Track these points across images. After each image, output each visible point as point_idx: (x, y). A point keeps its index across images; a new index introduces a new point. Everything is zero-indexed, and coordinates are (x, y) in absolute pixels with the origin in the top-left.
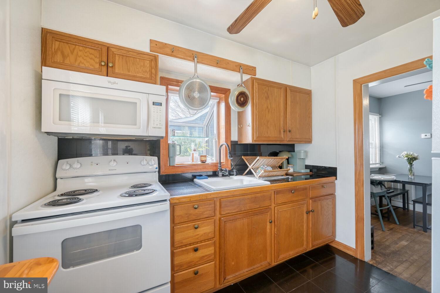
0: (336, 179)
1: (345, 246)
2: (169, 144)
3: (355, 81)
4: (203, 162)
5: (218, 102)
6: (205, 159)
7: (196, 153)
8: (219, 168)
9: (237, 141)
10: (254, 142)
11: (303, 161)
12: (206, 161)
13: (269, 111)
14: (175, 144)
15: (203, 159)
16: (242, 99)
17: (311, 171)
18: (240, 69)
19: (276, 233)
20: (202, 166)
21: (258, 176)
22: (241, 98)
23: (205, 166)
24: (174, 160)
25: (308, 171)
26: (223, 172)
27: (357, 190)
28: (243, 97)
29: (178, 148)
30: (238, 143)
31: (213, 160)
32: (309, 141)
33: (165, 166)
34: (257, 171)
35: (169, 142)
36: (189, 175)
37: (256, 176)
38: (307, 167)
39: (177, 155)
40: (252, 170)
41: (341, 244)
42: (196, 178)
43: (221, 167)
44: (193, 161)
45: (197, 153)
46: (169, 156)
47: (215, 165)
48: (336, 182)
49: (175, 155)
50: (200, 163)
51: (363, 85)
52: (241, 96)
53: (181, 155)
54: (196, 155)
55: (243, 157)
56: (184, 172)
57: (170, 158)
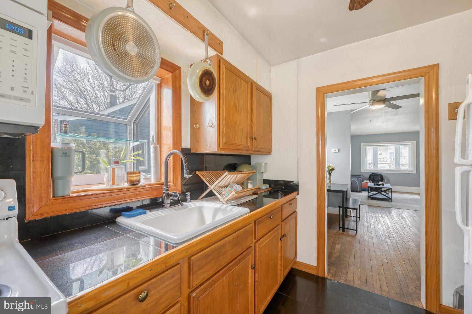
0: (298, 194)
1: (307, 266)
2: (52, 148)
3: (318, 90)
4: (134, 183)
5: (158, 84)
6: (138, 178)
7: (119, 168)
8: (164, 193)
9: (190, 149)
10: (220, 150)
11: (262, 175)
12: (139, 181)
13: (236, 109)
14: (70, 149)
15: (134, 178)
16: (208, 83)
17: (270, 187)
18: (204, 35)
19: (257, 280)
20: (133, 191)
21: (226, 199)
22: (206, 80)
23: (138, 190)
24: (67, 183)
25: (268, 186)
26: (171, 198)
27: (319, 204)
28: (209, 80)
29: (77, 158)
30: (192, 152)
31: (149, 179)
32: (268, 152)
33: (41, 199)
34: (223, 193)
35: (53, 145)
36: (105, 211)
37: (221, 199)
38: (266, 182)
39: (75, 173)
40: (214, 191)
41: (302, 263)
42: (121, 215)
43: (168, 190)
44: (113, 183)
45: (122, 168)
46: (55, 176)
47: (157, 187)
48: (298, 197)
49: (69, 172)
50: (126, 185)
51: (325, 95)
52: (206, 76)
53: (85, 171)
54: (120, 171)
55: (197, 173)
56: (93, 208)
57: (55, 181)
